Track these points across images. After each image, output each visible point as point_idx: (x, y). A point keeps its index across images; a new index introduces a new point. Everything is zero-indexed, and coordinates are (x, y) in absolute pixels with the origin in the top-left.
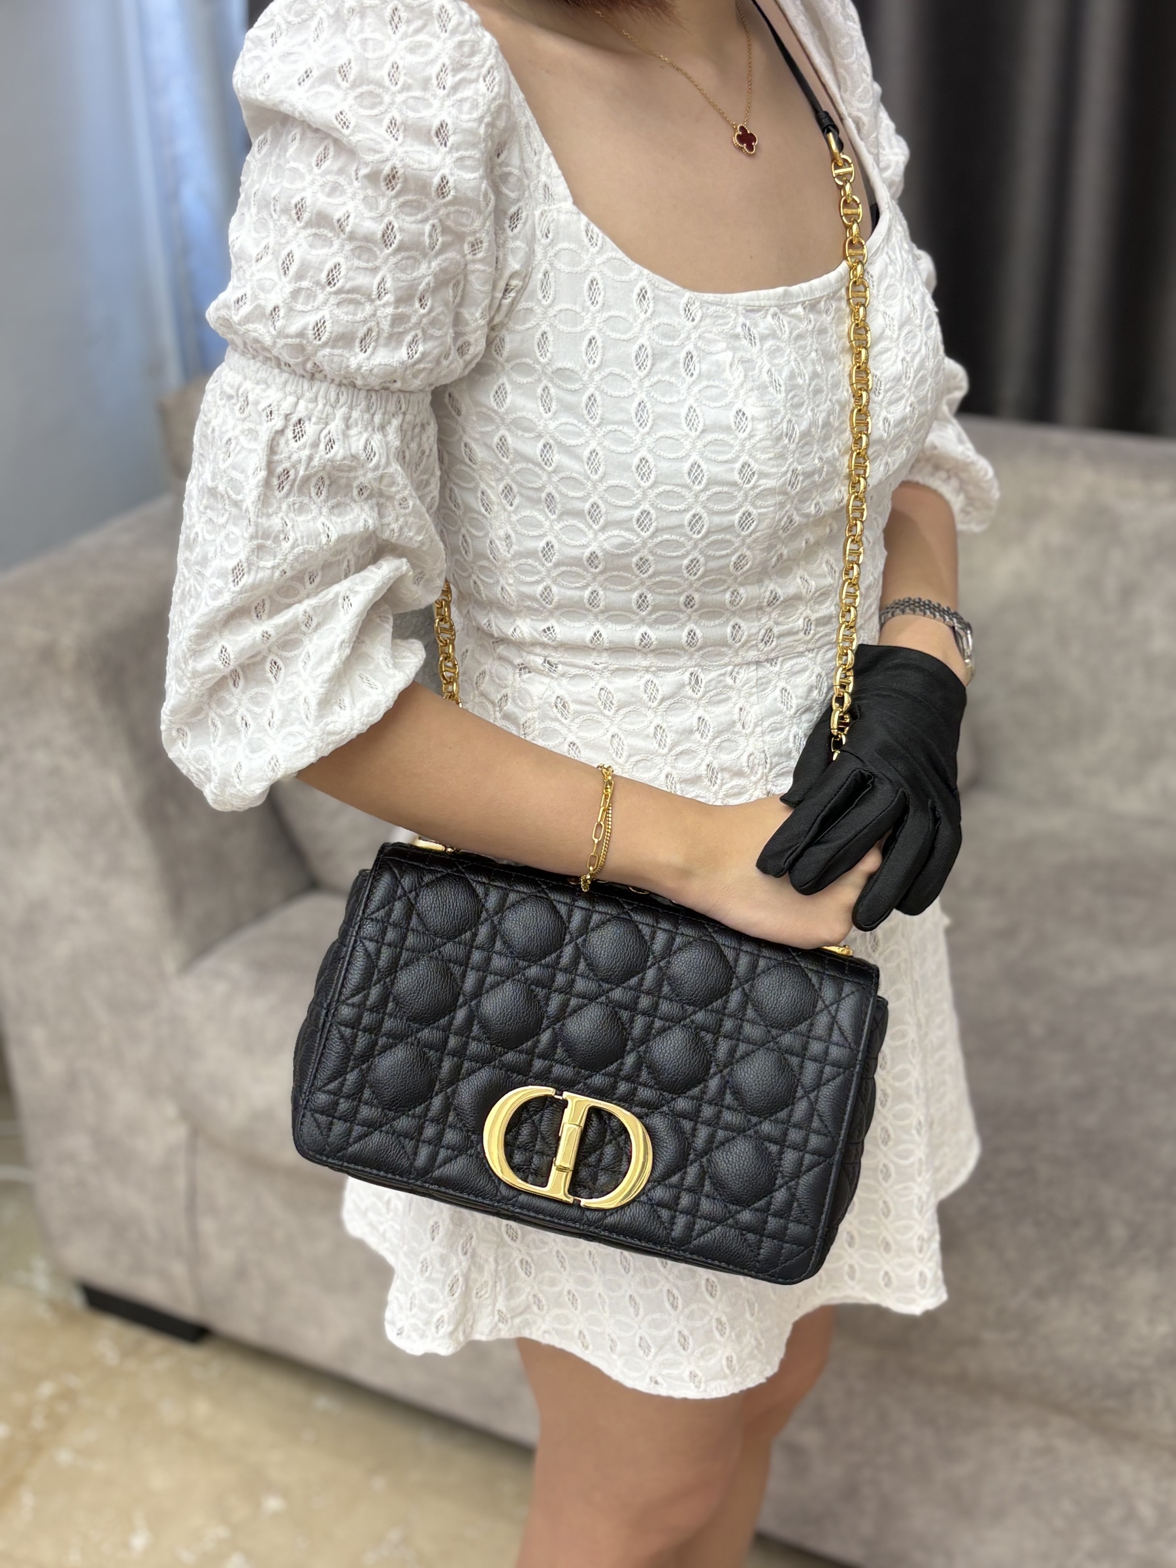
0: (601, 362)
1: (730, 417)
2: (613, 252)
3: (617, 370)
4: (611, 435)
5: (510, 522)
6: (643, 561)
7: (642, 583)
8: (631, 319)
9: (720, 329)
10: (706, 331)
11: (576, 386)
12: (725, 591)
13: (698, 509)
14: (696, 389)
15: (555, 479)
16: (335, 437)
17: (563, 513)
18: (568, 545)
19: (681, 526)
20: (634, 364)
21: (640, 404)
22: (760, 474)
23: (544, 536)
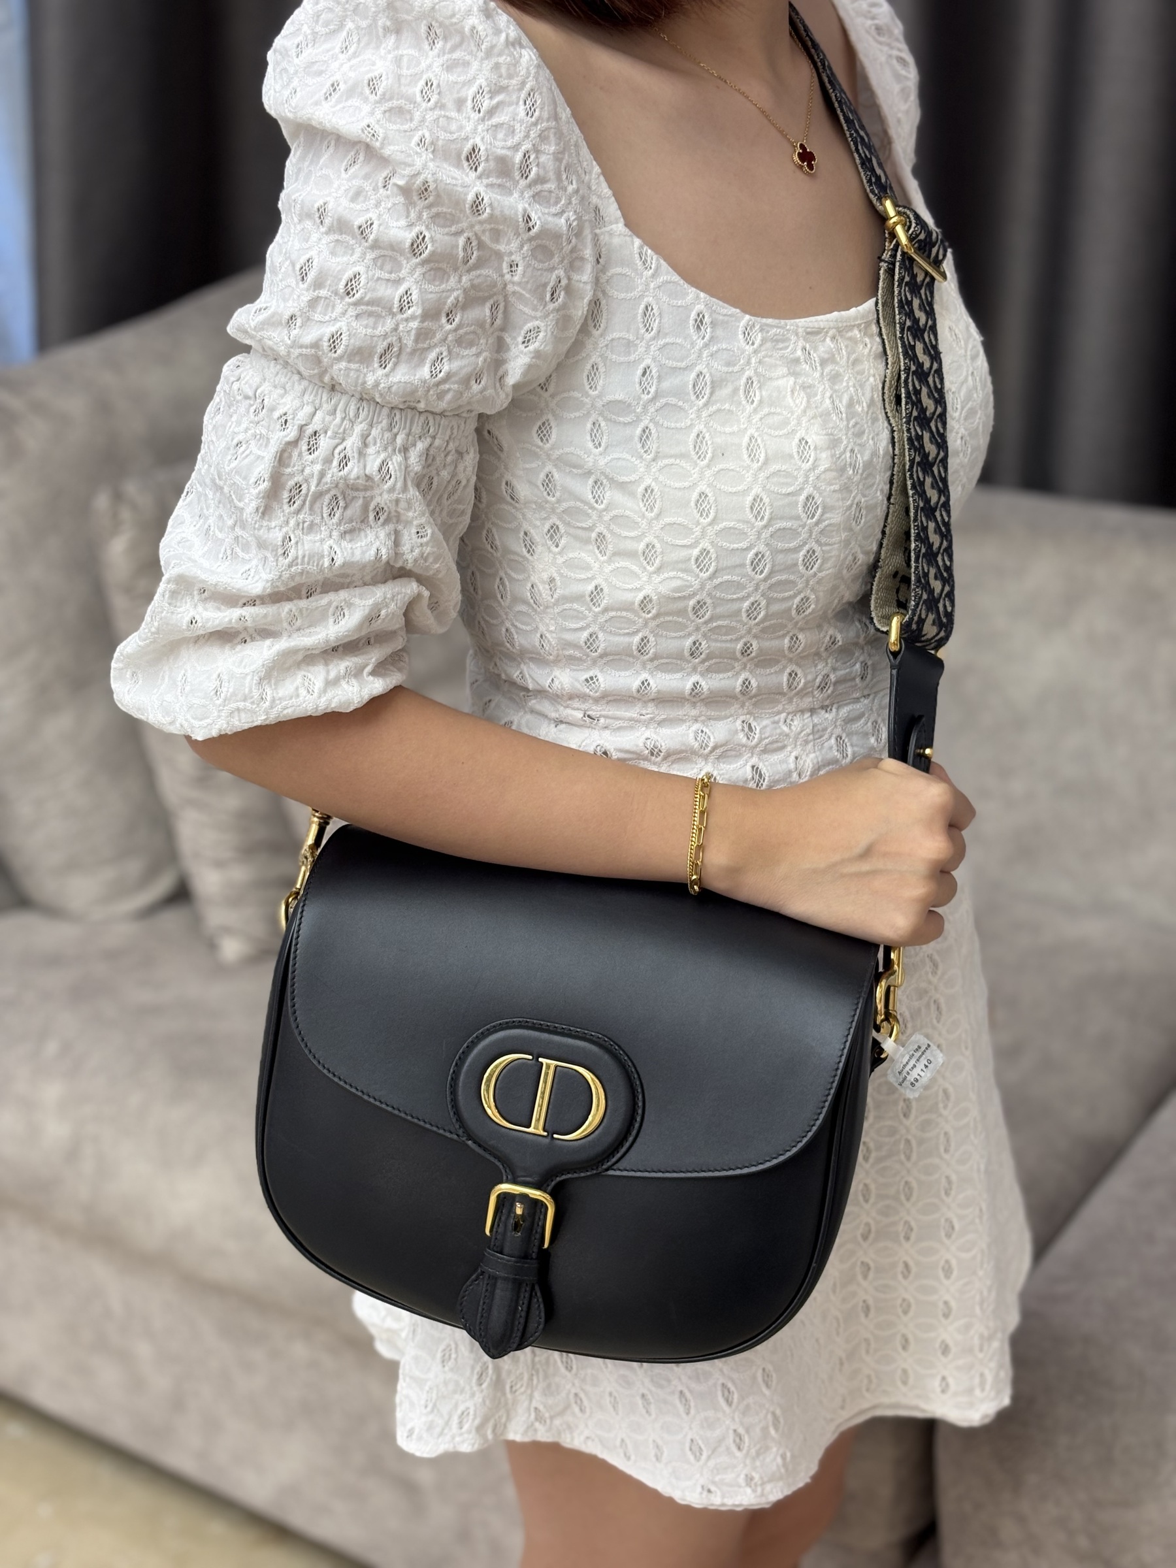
0: (656, 392)
1: (792, 446)
2: (668, 275)
4: (666, 470)
5: (554, 564)
6: (701, 604)
7: (697, 629)
8: (688, 346)
9: (780, 353)
12: (784, 636)
13: (762, 547)
15: (607, 518)
17: (615, 554)
18: (618, 588)
19: (743, 565)
20: (692, 393)
21: (698, 436)
22: (824, 508)
23: (593, 578)
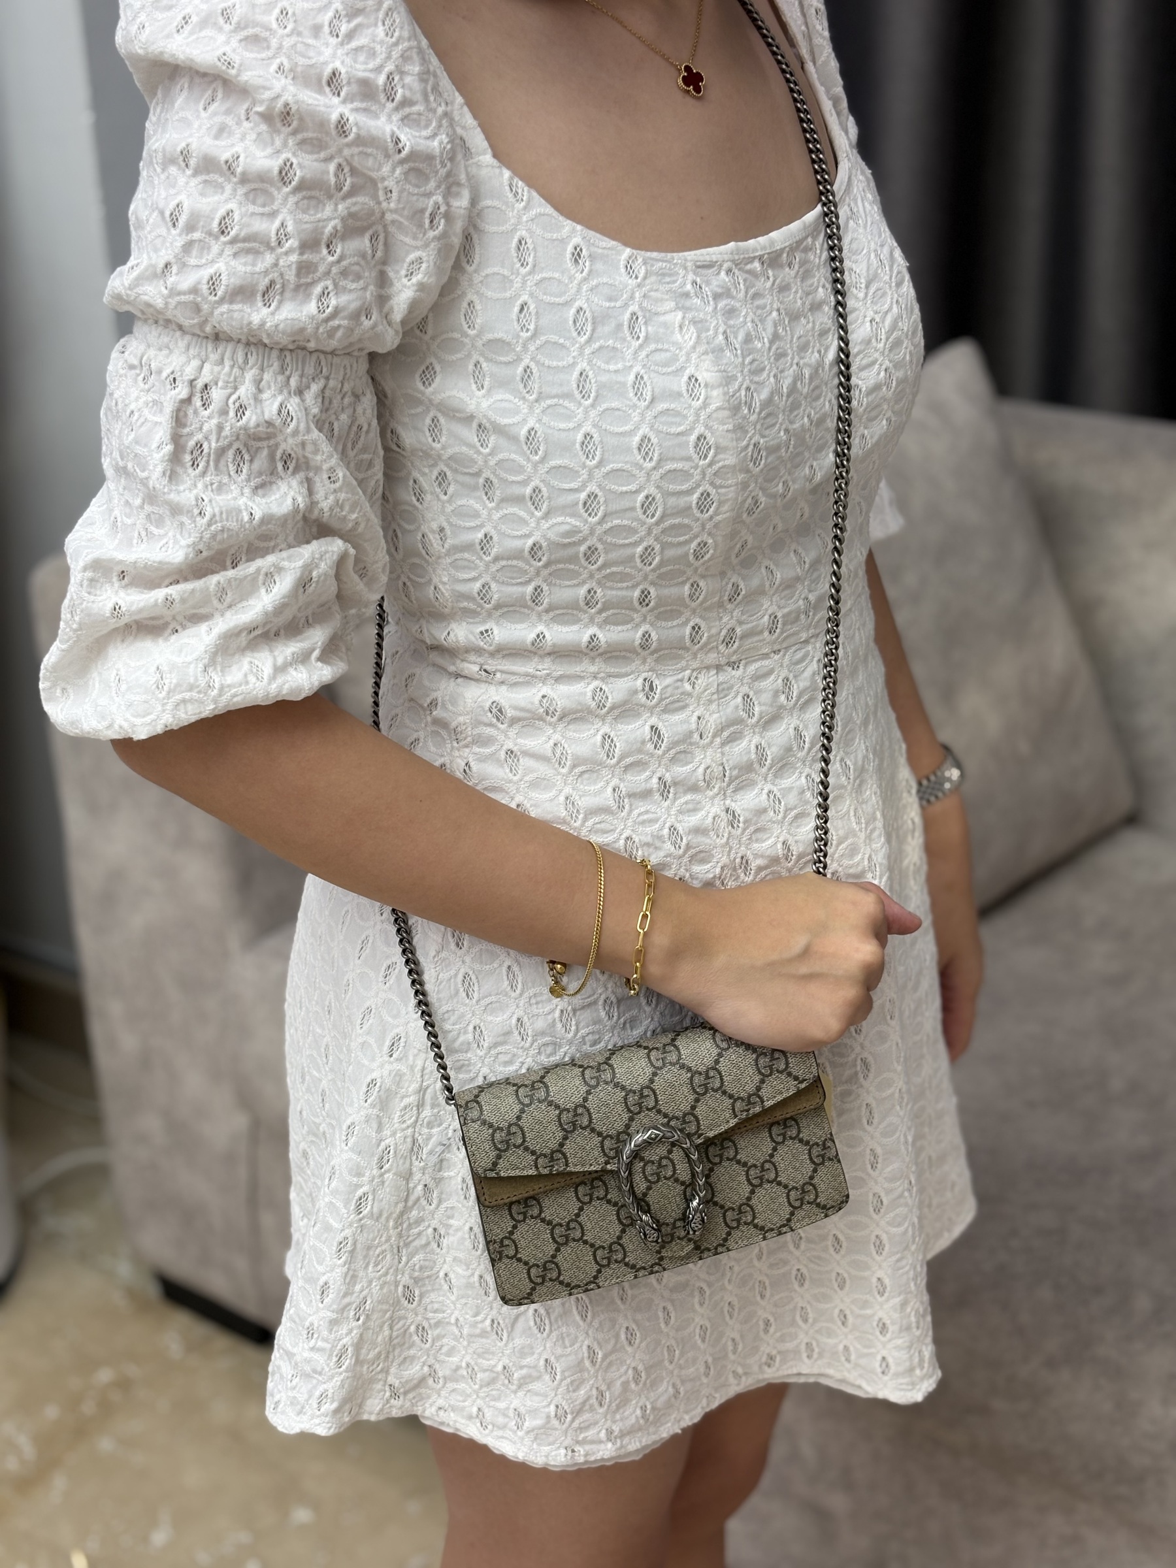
0: (536, 329)
1: (682, 384)
2: (542, 207)
4: (550, 410)
5: (444, 513)
6: (592, 550)
7: (591, 576)
8: (566, 280)
9: (668, 287)
10: (651, 290)
11: (510, 358)
12: (684, 583)
13: (652, 490)
15: (493, 462)
16: (246, 402)
17: (503, 500)
18: (509, 536)
19: (633, 509)
20: (573, 329)
21: (581, 374)
22: (717, 448)
23: (482, 526)
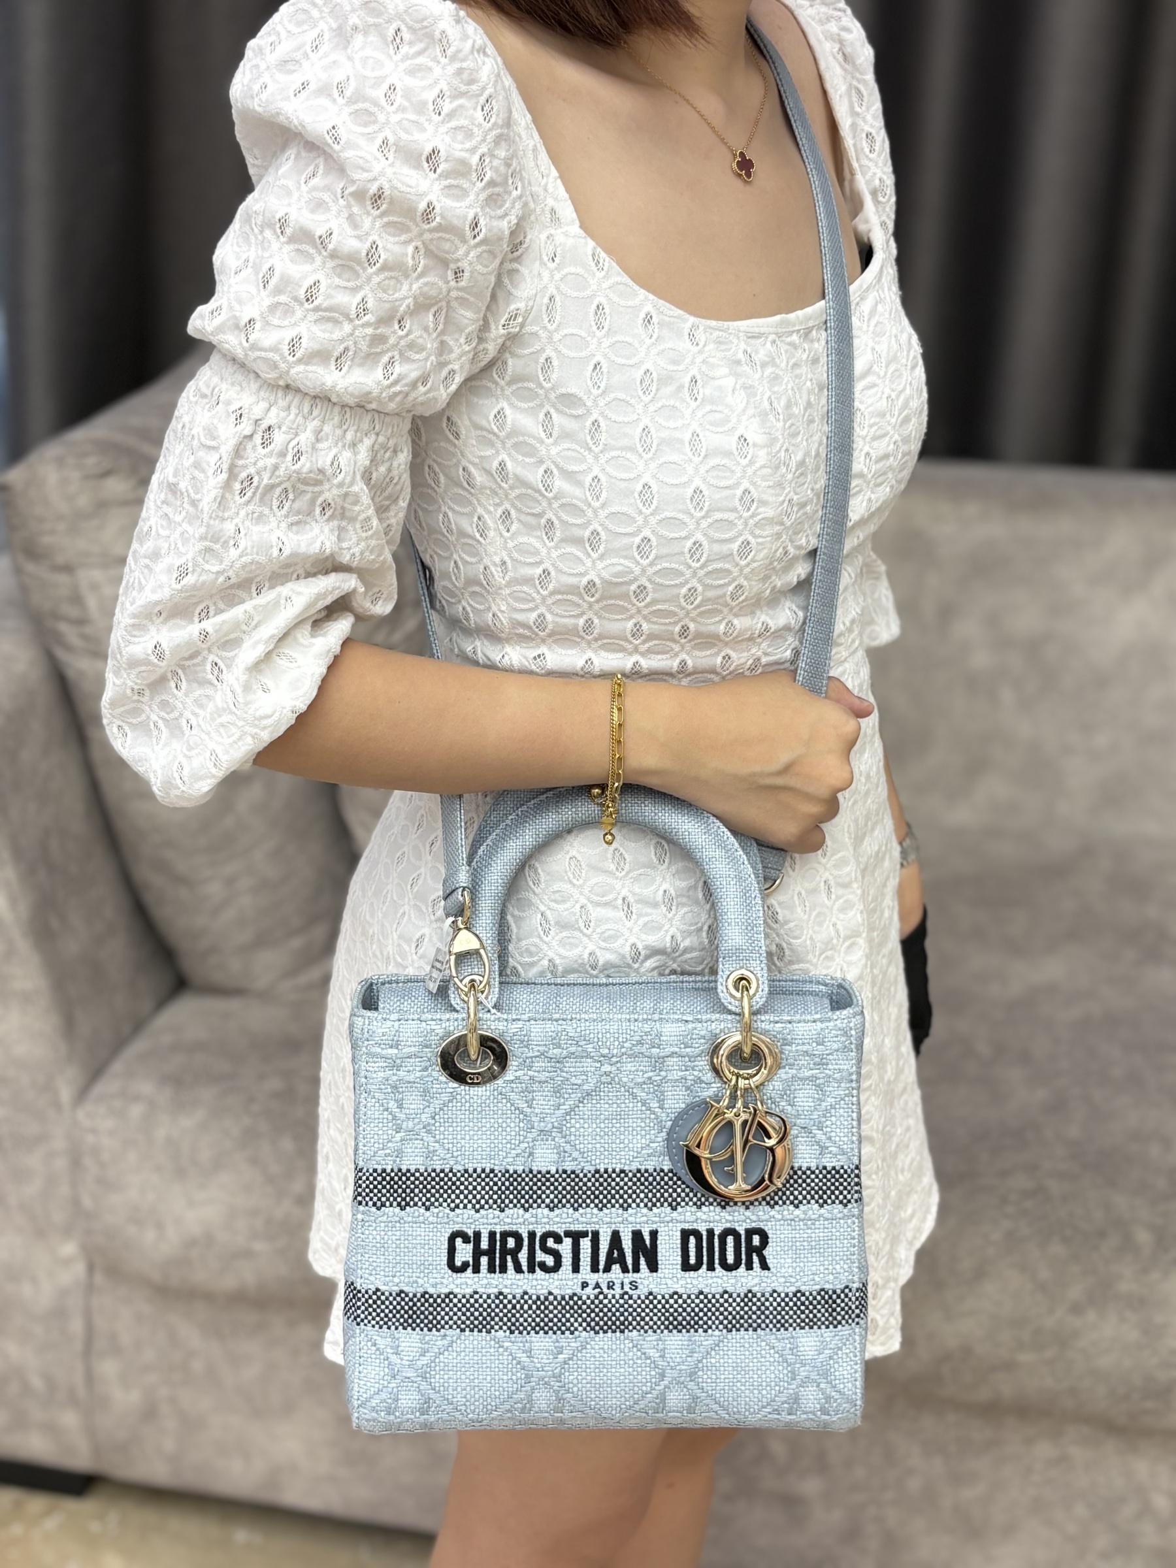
0: (606, 388)
1: (732, 443)
2: (619, 276)
3: (621, 395)
4: (614, 461)
5: (506, 548)
6: (641, 589)
8: (636, 344)
9: (723, 354)
10: (709, 356)
11: (580, 412)
14: (699, 414)
15: (555, 505)
16: (303, 449)
18: (565, 573)
20: (639, 389)
21: (644, 429)
22: (759, 501)
